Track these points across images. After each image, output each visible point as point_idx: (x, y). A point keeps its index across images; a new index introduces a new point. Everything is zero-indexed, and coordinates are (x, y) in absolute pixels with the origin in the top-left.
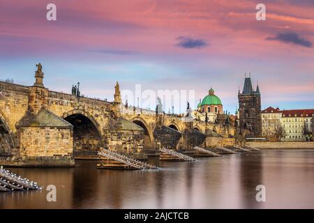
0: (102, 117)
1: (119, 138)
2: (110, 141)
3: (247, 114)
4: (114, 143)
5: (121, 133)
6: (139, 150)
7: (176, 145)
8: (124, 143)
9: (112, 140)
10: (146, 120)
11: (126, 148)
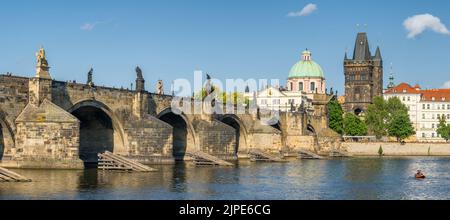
0: (13, 101)
1: (40, 134)
2: (25, 139)
3: (358, 96)
4: (32, 142)
5: (42, 128)
6: (70, 154)
7: (163, 146)
8: (47, 143)
9: (28, 138)
10: (109, 105)
11: (50, 151)
